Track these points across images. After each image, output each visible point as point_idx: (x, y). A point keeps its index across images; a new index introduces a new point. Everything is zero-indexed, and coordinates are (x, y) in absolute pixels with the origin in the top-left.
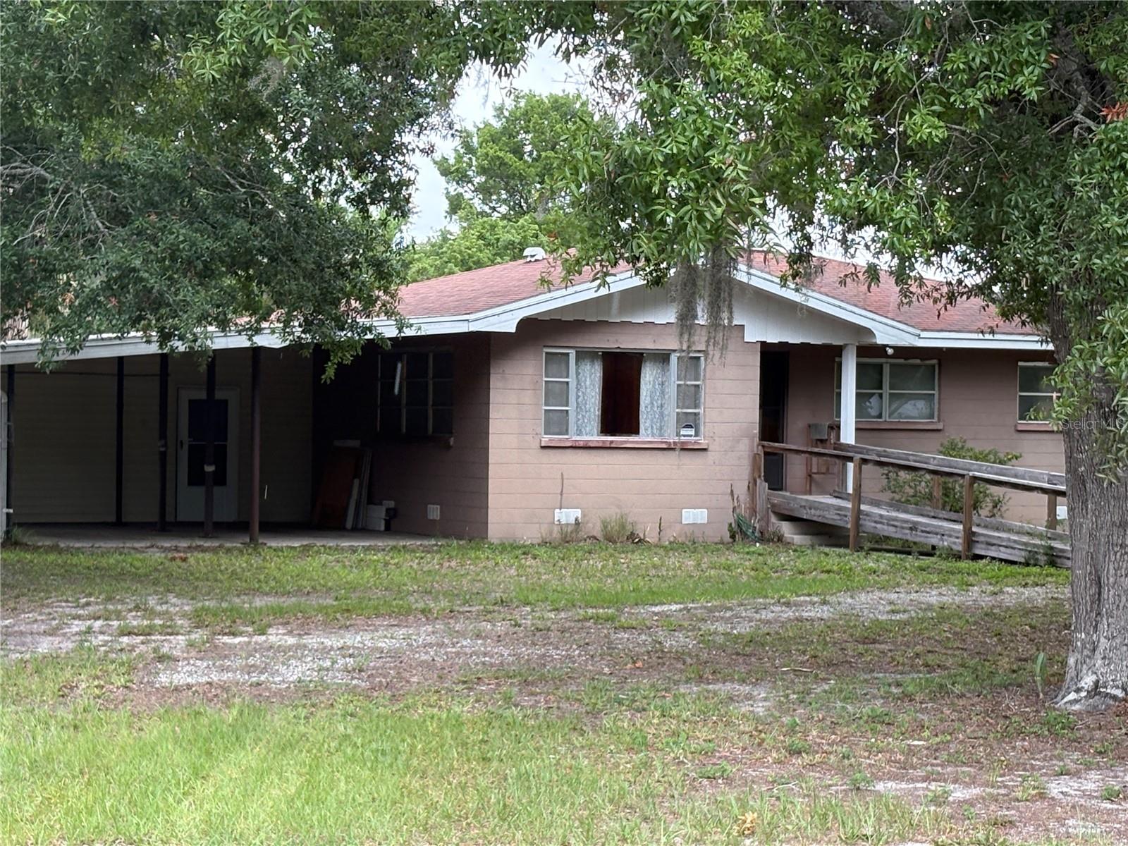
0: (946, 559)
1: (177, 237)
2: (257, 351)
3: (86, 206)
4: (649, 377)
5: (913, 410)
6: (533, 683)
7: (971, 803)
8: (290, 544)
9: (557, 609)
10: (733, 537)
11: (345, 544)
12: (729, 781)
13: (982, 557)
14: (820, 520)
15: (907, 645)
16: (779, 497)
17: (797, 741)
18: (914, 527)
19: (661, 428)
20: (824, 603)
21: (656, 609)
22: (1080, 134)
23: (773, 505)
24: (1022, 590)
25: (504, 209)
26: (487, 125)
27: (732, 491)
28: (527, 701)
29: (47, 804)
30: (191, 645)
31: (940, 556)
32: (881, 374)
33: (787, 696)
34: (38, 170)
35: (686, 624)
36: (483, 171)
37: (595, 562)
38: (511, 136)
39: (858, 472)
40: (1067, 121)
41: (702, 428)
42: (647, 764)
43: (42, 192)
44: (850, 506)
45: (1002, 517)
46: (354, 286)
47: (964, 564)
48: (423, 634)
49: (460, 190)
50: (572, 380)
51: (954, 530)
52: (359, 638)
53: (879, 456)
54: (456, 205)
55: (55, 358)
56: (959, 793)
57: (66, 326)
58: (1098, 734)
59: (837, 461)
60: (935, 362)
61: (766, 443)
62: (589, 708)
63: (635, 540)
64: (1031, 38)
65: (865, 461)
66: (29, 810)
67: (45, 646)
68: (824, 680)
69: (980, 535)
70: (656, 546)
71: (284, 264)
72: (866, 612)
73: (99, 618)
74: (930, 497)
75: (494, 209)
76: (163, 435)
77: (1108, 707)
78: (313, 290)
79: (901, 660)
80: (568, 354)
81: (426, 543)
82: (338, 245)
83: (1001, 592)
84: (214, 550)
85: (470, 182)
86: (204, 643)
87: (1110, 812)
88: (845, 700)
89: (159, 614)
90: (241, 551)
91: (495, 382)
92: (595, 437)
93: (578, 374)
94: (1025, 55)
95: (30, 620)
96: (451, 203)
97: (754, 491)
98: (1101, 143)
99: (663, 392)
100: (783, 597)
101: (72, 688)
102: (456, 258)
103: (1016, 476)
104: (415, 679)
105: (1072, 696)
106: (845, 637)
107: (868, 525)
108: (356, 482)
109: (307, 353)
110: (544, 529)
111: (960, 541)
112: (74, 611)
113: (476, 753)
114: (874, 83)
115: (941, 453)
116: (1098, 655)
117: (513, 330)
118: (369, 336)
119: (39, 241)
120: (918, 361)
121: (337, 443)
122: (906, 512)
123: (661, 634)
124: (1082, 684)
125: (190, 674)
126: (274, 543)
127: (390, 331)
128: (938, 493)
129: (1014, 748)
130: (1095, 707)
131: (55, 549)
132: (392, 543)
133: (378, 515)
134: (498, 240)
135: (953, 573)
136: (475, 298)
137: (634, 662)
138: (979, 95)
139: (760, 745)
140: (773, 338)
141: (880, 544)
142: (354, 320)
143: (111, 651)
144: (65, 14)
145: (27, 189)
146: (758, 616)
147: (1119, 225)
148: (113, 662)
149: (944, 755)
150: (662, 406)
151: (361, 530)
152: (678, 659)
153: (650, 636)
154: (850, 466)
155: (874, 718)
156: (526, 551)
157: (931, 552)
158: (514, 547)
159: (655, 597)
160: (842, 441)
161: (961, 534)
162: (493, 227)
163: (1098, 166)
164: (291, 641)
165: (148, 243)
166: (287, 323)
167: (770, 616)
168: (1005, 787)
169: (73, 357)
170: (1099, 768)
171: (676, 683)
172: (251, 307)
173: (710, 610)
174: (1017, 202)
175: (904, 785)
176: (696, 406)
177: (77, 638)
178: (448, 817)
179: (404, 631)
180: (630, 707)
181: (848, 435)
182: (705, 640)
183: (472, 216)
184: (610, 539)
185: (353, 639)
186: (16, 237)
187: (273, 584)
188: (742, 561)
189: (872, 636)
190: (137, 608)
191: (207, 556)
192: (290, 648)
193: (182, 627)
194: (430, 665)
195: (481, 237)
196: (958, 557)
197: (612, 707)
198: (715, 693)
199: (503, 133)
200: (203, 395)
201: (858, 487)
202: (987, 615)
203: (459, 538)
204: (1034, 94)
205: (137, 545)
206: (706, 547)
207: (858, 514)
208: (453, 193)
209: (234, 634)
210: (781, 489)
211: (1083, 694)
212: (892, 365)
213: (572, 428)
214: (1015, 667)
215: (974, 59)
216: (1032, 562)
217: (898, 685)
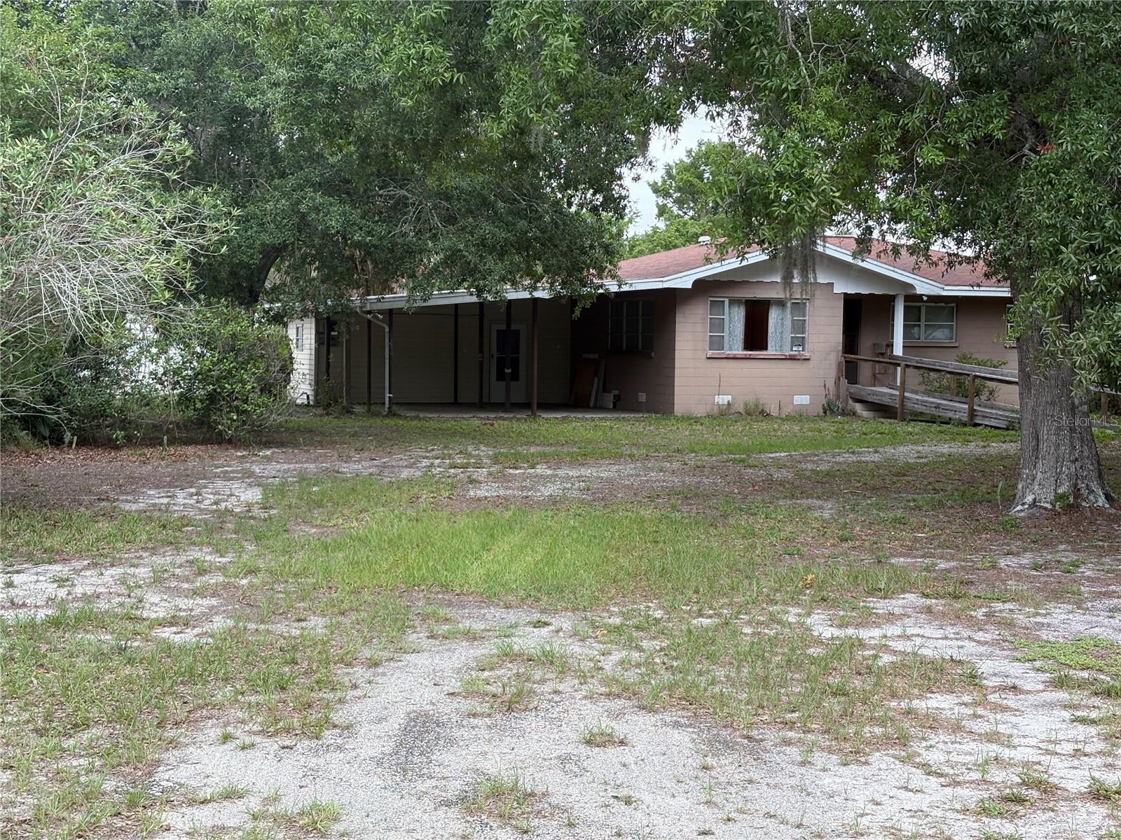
0: (957, 426)
1: (485, 231)
2: (536, 300)
3: (431, 212)
4: (774, 316)
5: (940, 335)
6: (690, 498)
7: (948, 570)
8: (555, 416)
9: (711, 455)
10: (825, 412)
11: (588, 416)
12: (801, 556)
13: (980, 425)
14: (879, 402)
15: (924, 477)
16: (854, 388)
17: (846, 533)
18: (937, 406)
19: (781, 346)
20: (876, 452)
21: (771, 455)
22: (1026, 162)
23: (850, 393)
24: (1001, 444)
25: (691, 213)
26: (682, 161)
27: (825, 385)
28: (685, 509)
29: (396, 564)
30: (490, 474)
31: (953, 424)
32: (920, 312)
33: (844, 507)
34: (404, 192)
35: (788, 464)
36: (679, 189)
37: (739, 427)
38: (696, 168)
39: (904, 373)
40: (1018, 154)
41: (806, 346)
42: (753, 546)
43: (406, 206)
44: (898, 393)
45: (994, 400)
46: (592, 261)
47: (967, 429)
48: (629, 469)
49: (665, 202)
50: (726, 317)
51: (962, 408)
52: (589, 471)
53: (917, 363)
54: (662, 211)
55: (415, 305)
56: (943, 565)
57: (420, 286)
58: (1033, 531)
59: (891, 366)
60: (954, 305)
61: (846, 355)
62: (722, 514)
63: (764, 414)
64: (998, 101)
65: (908, 366)
66: (385, 566)
67: (405, 474)
68: (869, 498)
69: (979, 411)
70: (777, 418)
71: (549, 248)
72: (902, 457)
73: (438, 458)
74: (949, 388)
75: (685, 213)
76: (481, 351)
77: (1041, 514)
78: (566, 263)
79: (919, 486)
80: (724, 301)
81: (637, 415)
82: (581, 235)
83: (989, 446)
84: (510, 419)
85: (671, 197)
86: (498, 473)
87: (1034, 577)
88: (879, 509)
89: (473, 456)
90: (526, 420)
91: (679, 318)
92: (740, 352)
93: (730, 313)
94: (994, 112)
95: (399, 458)
96: (659, 210)
97: (839, 384)
98: (1036, 167)
99: (782, 324)
100: (851, 448)
101: (418, 498)
102: (662, 244)
103: (1002, 375)
104: (620, 495)
105: (1019, 508)
106: (886, 472)
107: (909, 405)
108: (596, 379)
109: (563, 301)
110: (709, 407)
111: (966, 415)
112: (424, 454)
113: (651, 538)
114: (898, 133)
115: (957, 361)
116: (1036, 483)
117: (690, 287)
118: (601, 291)
119: (404, 235)
120: (943, 304)
121: (585, 356)
122: (935, 398)
123: (772, 470)
124: (1026, 500)
125: (488, 491)
126: (545, 416)
127: (614, 289)
128: (954, 385)
129: (980, 538)
130: (1033, 515)
131: (417, 418)
132: (616, 415)
133: (609, 399)
134: (687, 232)
135: (960, 434)
136: (668, 267)
137: (754, 486)
138: (966, 137)
139: (823, 535)
140: (851, 291)
141: (917, 417)
142: (592, 280)
143: (443, 477)
144: (411, 100)
145: (397, 203)
146: (834, 460)
147: (1048, 218)
148: (443, 483)
149: (936, 542)
150: (782, 333)
151: (599, 408)
152: (780, 485)
153: (766, 471)
154: (899, 369)
155: (895, 520)
156: (697, 420)
157: (947, 422)
158: (689, 418)
159: (772, 448)
160: (894, 353)
161: (967, 411)
162: (685, 224)
163: (1035, 182)
164: (549, 472)
165: (467, 235)
166: (552, 284)
167: (842, 459)
168: (972, 561)
169: (425, 304)
170: (1032, 550)
171: (778, 499)
172: (530, 273)
173: (805, 456)
174: (984, 205)
175: (909, 560)
176: (803, 333)
177: (424, 469)
178: (629, 574)
179: (617, 467)
180: (747, 513)
181: (898, 350)
182: (800, 474)
183: (672, 218)
184: (749, 414)
185: (585, 472)
186: (390, 232)
187: (542, 439)
188: (829, 427)
189: (903, 472)
190: (461, 452)
191: (506, 423)
192: (548, 476)
193: (486, 463)
194: (630, 487)
195: (677, 230)
196: (965, 425)
197: (736, 512)
198: (801, 505)
199: (691, 167)
200: (504, 327)
201: (903, 382)
202: (977, 459)
203: (656, 412)
204: (1000, 135)
205: (465, 416)
206: (808, 419)
207: (903, 398)
208: (661, 204)
209: (516, 468)
210: (856, 384)
211: (1026, 506)
212: (927, 307)
213: (726, 345)
214: (989, 491)
215: (962, 115)
216: (1011, 428)
217: (914, 500)
